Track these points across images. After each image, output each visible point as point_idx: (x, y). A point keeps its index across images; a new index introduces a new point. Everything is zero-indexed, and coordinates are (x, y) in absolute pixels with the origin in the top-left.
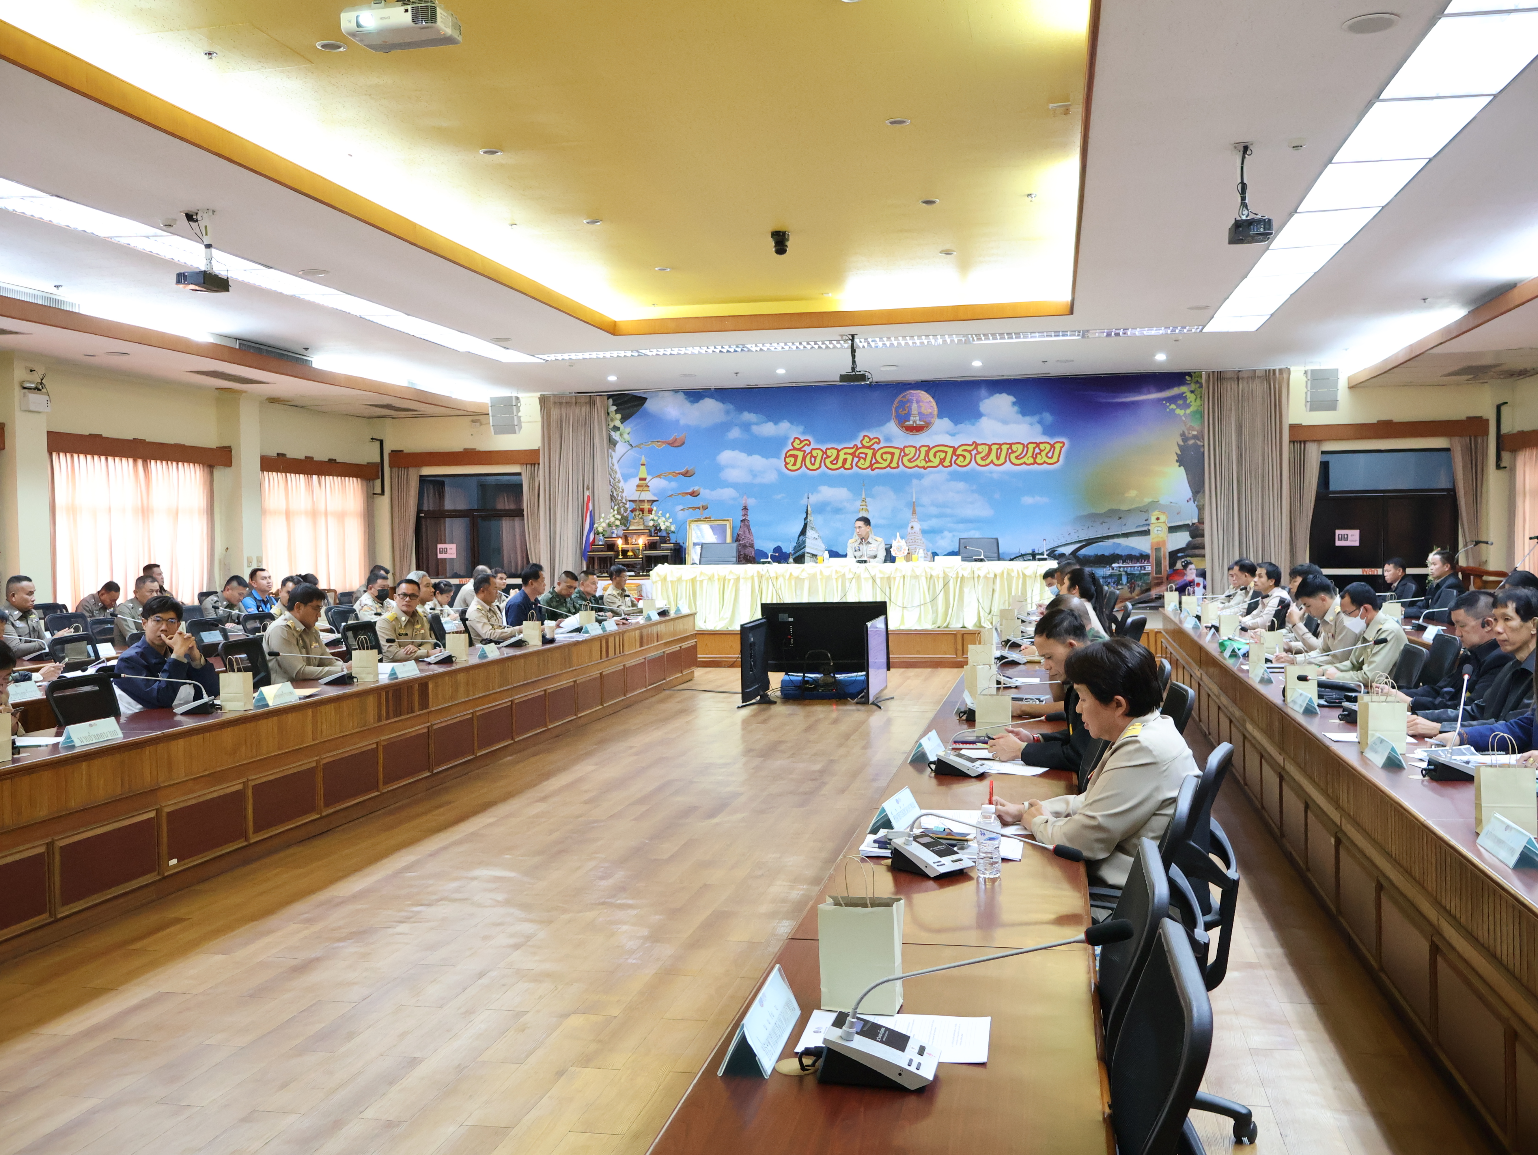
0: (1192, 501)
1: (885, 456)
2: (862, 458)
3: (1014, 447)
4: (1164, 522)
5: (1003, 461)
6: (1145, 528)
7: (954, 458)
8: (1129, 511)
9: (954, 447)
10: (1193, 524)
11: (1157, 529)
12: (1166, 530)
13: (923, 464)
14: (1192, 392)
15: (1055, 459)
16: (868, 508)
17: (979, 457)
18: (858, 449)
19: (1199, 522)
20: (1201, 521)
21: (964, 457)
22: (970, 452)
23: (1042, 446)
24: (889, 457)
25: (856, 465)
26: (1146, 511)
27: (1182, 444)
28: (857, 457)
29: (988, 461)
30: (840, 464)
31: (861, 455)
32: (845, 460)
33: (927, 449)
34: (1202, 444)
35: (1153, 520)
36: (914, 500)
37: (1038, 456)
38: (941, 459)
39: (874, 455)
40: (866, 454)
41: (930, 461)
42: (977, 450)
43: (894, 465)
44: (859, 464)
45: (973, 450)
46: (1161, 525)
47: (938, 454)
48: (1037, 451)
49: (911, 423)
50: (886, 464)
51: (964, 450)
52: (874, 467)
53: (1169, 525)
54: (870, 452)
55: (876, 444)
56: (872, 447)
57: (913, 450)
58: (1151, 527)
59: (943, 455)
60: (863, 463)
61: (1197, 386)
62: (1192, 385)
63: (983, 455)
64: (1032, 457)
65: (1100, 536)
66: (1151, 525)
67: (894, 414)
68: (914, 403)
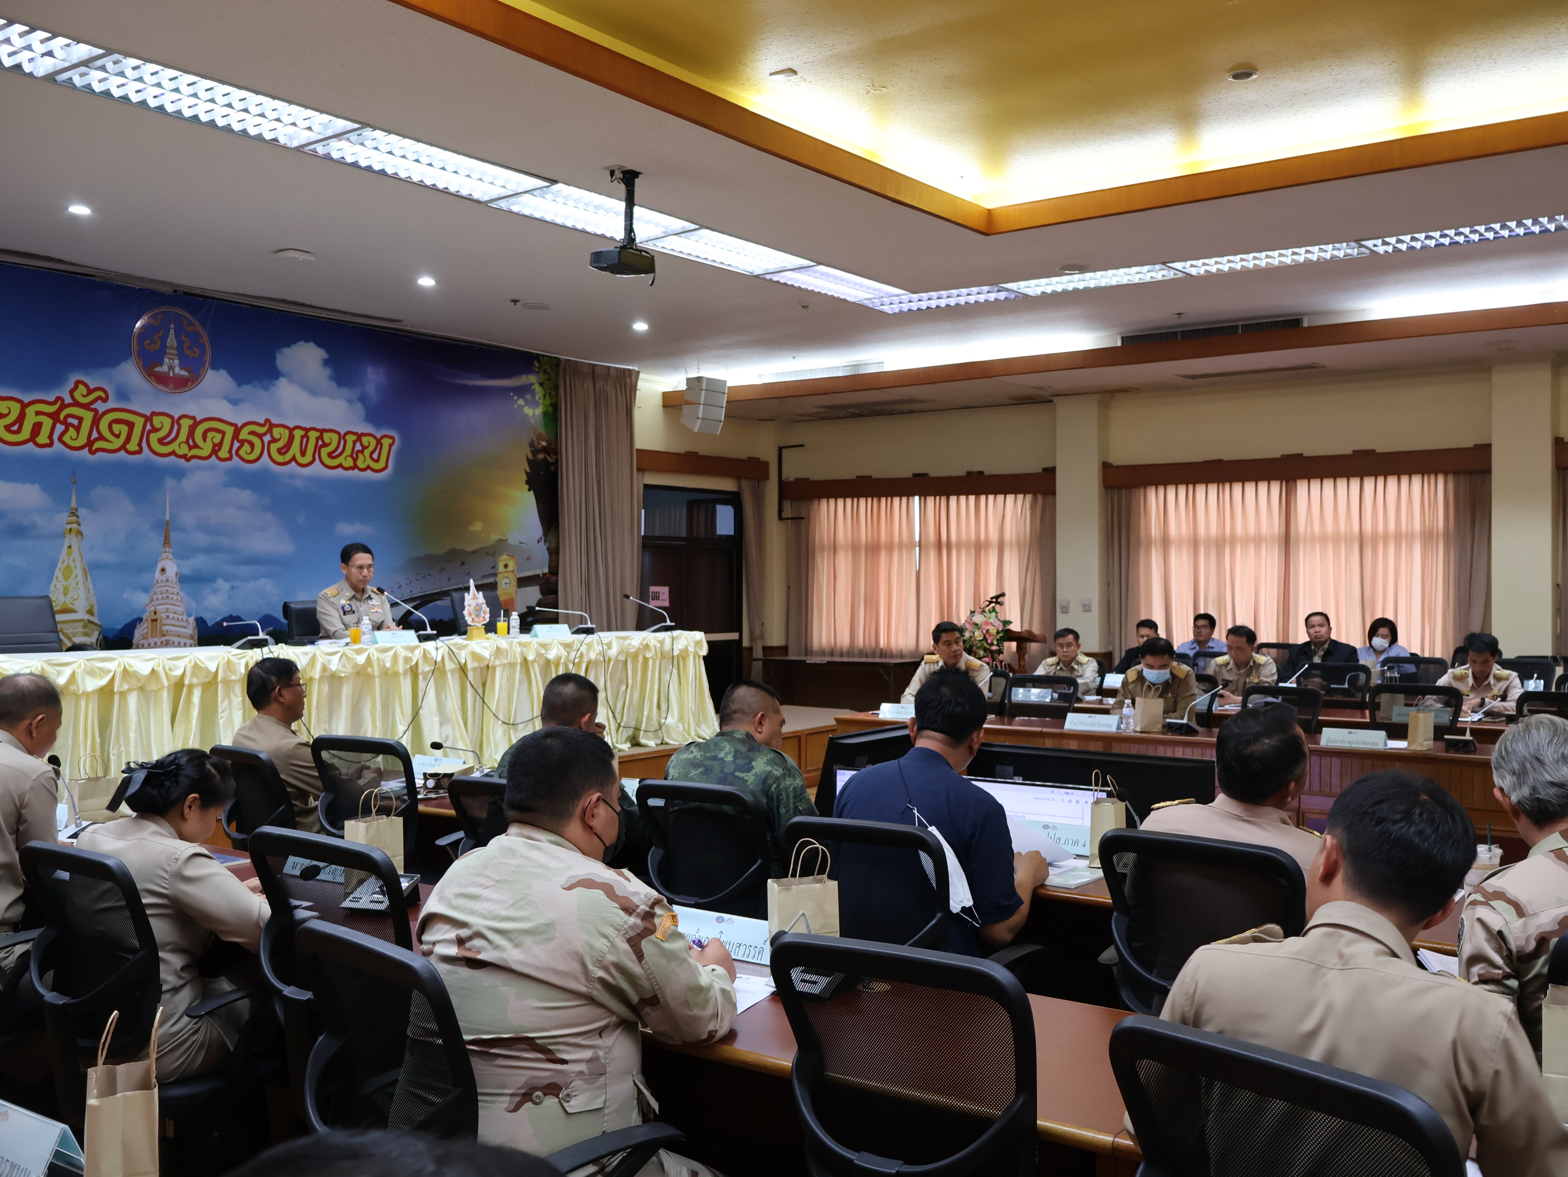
0: (542, 543)
1: (116, 428)
2: (72, 425)
3: (327, 437)
4: (513, 571)
5: (311, 459)
6: (491, 580)
7: (236, 445)
8: (474, 552)
9: (235, 425)
10: (544, 574)
11: (504, 581)
12: (514, 583)
13: (184, 450)
14: (541, 384)
15: (381, 465)
16: (82, 529)
17: (274, 447)
18: (64, 406)
19: (550, 572)
20: (554, 570)
21: (252, 445)
22: (260, 436)
23: (365, 440)
24: (124, 429)
25: (60, 440)
26: (493, 555)
27: (532, 458)
28: (62, 423)
29: (288, 457)
30: (26, 433)
31: (70, 420)
32: (37, 427)
33: (191, 422)
34: (552, 461)
35: (501, 568)
36: (168, 518)
37: (360, 455)
38: (214, 445)
39: (96, 422)
40: (81, 419)
41: (196, 446)
42: (272, 436)
43: (132, 446)
44: (66, 438)
45: (265, 434)
46: (510, 575)
47: (210, 435)
48: (358, 447)
49: (165, 368)
50: (118, 443)
51: (252, 433)
52: (96, 446)
53: (518, 576)
54: (88, 416)
55: (100, 402)
56: (93, 406)
57: (167, 422)
58: (499, 579)
59: (218, 438)
60: (74, 436)
61: (546, 376)
62: (541, 374)
63: (280, 444)
64: (351, 456)
65: (439, 590)
66: (498, 575)
67: (135, 346)
68: (172, 331)
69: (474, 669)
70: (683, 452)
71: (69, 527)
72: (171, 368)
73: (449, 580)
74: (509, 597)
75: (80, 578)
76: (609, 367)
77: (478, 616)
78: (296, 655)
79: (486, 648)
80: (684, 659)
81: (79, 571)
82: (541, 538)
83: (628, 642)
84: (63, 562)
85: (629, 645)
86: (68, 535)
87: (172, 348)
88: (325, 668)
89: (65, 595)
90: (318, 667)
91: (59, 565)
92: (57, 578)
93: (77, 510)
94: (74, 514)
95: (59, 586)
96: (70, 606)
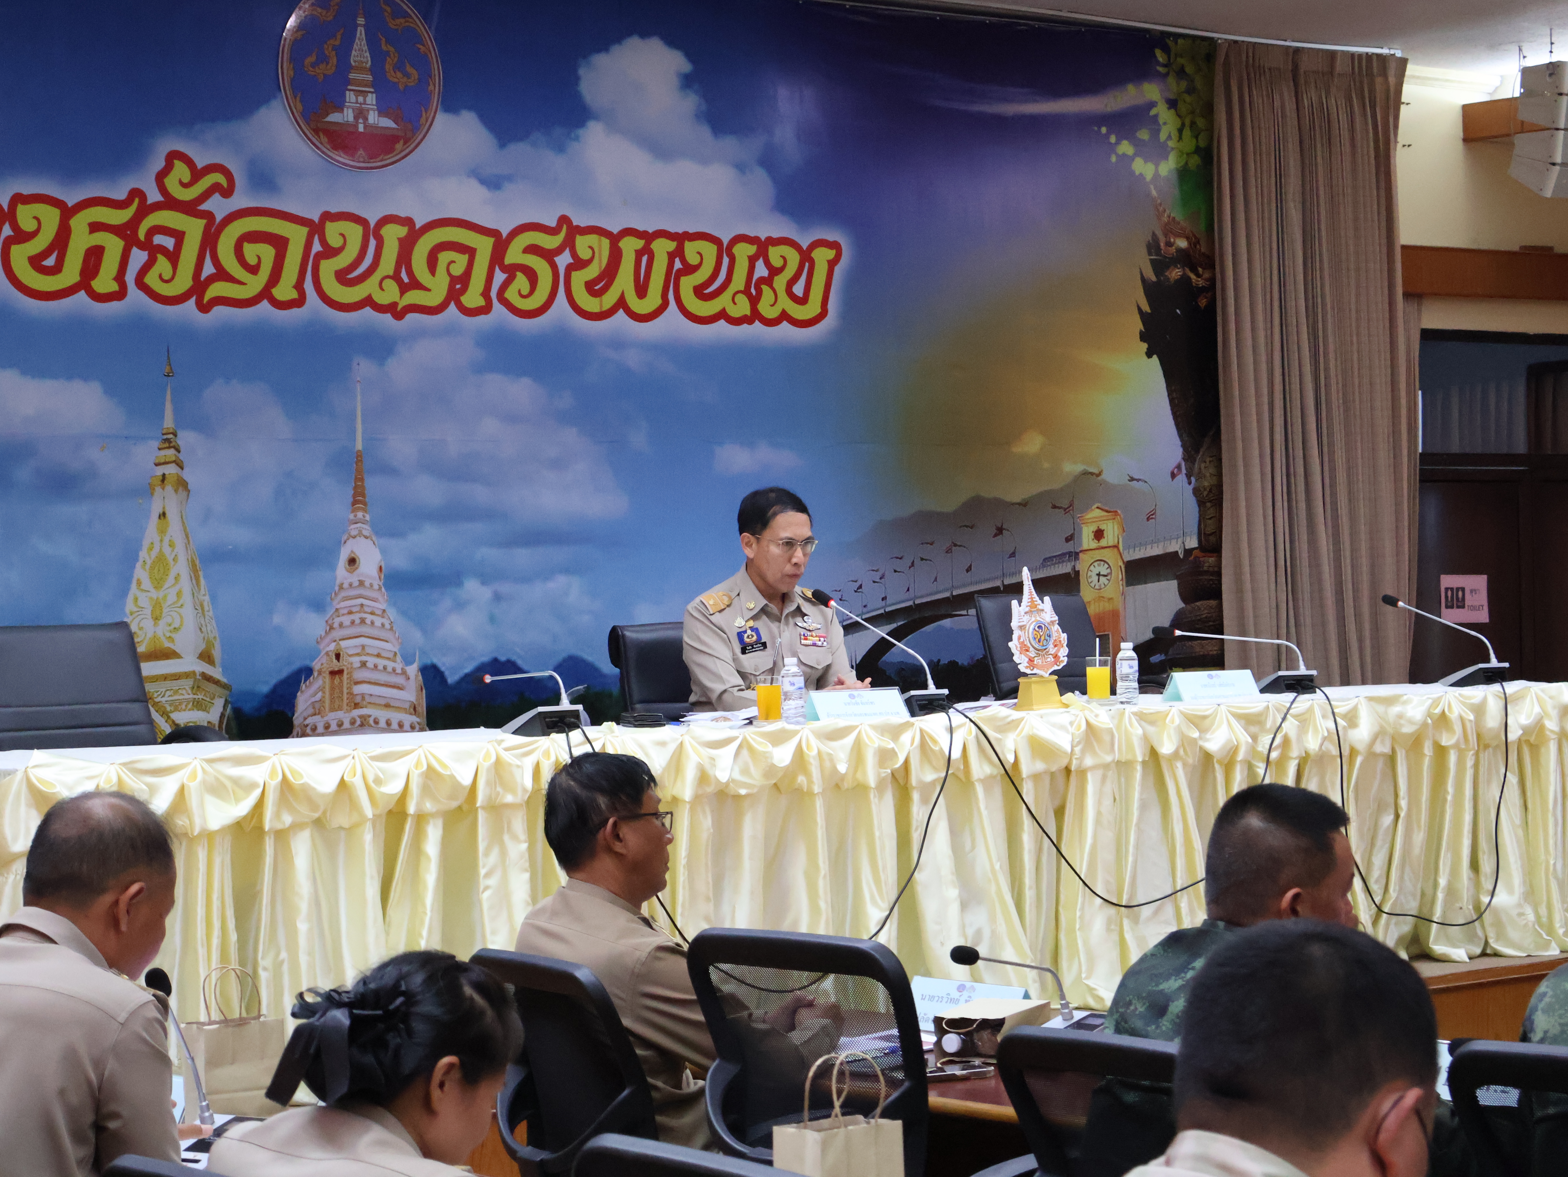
0: (1182, 478)
1: (251, 251)
2: (162, 250)
3: (691, 250)
4: (1116, 546)
5: (659, 302)
6: (1064, 568)
7: (500, 277)
8: (1024, 504)
9: (493, 233)
10: (1188, 552)
11: (1096, 569)
12: (1118, 574)
13: (390, 294)
14: (1172, 104)
15: (811, 309)
16: (187, 475)
17: (579, 279)
18: (145, 210)
19: (1201, 547)
20: (1211, 543)
21: (532, 276)
22: (549, 256)
23: (775, 254)
24: (267, 252)
25: (140, 283)
26: (1069, 508)
27: (1154, 279)
28: (142, 246)
29: (609, 299)
30: (71, 274)
31: (158, 239)
32: (94, 256)
33: (403, 231)
34: (1201, 283)
35: (1087, 540)
36: (359, 446)
37: (765, 288)
38: (453, 280)
39: (209, 241)
40: (179, 236)
41: (415, 284)
42: (574, 254)
43: (284, 291)
44: (151, 279)
45: (559, 251)
46: (1107, 554)
47: (444, 257)
48: (761, 270)
49: (348, 115)
50: (255, 284)
51: (533, 249)
52: (212, 292)
53: (1127, 558)
54: (194, 228)
55: (217, 197)
56: (204, 207)
57: (355, 232)
58: (1082, 565)
59: (460, 262)
60: (167, 274)
61: (1184, 84)
62: (1171, 80)
63: (592, 272)
64: (746, 292)
65: (947, 594)
66: (1081, 555)
67: (286, 70)
68: (361, 32)
69: (1036, 777)
70: (1516, 248)
71: (160, 471)
72: (361, 114)
73: (969, 570)
74: (1108, 607)
75: (186, 584)
76: (1333, 54)
77: (1041, 651)
78: (641, 747)
79: (1062, 728)
80: (1535, 749)
81: (181, 568)
82: (1179, 467)
83: (1396, 709)
84: (151, 549)
85: (1400, 716)
86: (158, 490)
87: (360, 69)
88: (703, 777)
89: (156, 619)
90: (690, 774)
91: (143, 554)
92: (139, 583)
93: (175, 435)
94: (169, 442)
95: (144, 601)
96: (167, 644)
